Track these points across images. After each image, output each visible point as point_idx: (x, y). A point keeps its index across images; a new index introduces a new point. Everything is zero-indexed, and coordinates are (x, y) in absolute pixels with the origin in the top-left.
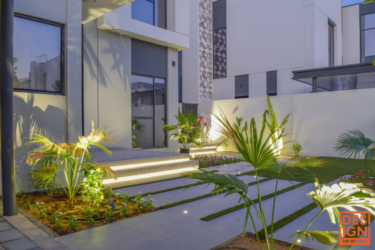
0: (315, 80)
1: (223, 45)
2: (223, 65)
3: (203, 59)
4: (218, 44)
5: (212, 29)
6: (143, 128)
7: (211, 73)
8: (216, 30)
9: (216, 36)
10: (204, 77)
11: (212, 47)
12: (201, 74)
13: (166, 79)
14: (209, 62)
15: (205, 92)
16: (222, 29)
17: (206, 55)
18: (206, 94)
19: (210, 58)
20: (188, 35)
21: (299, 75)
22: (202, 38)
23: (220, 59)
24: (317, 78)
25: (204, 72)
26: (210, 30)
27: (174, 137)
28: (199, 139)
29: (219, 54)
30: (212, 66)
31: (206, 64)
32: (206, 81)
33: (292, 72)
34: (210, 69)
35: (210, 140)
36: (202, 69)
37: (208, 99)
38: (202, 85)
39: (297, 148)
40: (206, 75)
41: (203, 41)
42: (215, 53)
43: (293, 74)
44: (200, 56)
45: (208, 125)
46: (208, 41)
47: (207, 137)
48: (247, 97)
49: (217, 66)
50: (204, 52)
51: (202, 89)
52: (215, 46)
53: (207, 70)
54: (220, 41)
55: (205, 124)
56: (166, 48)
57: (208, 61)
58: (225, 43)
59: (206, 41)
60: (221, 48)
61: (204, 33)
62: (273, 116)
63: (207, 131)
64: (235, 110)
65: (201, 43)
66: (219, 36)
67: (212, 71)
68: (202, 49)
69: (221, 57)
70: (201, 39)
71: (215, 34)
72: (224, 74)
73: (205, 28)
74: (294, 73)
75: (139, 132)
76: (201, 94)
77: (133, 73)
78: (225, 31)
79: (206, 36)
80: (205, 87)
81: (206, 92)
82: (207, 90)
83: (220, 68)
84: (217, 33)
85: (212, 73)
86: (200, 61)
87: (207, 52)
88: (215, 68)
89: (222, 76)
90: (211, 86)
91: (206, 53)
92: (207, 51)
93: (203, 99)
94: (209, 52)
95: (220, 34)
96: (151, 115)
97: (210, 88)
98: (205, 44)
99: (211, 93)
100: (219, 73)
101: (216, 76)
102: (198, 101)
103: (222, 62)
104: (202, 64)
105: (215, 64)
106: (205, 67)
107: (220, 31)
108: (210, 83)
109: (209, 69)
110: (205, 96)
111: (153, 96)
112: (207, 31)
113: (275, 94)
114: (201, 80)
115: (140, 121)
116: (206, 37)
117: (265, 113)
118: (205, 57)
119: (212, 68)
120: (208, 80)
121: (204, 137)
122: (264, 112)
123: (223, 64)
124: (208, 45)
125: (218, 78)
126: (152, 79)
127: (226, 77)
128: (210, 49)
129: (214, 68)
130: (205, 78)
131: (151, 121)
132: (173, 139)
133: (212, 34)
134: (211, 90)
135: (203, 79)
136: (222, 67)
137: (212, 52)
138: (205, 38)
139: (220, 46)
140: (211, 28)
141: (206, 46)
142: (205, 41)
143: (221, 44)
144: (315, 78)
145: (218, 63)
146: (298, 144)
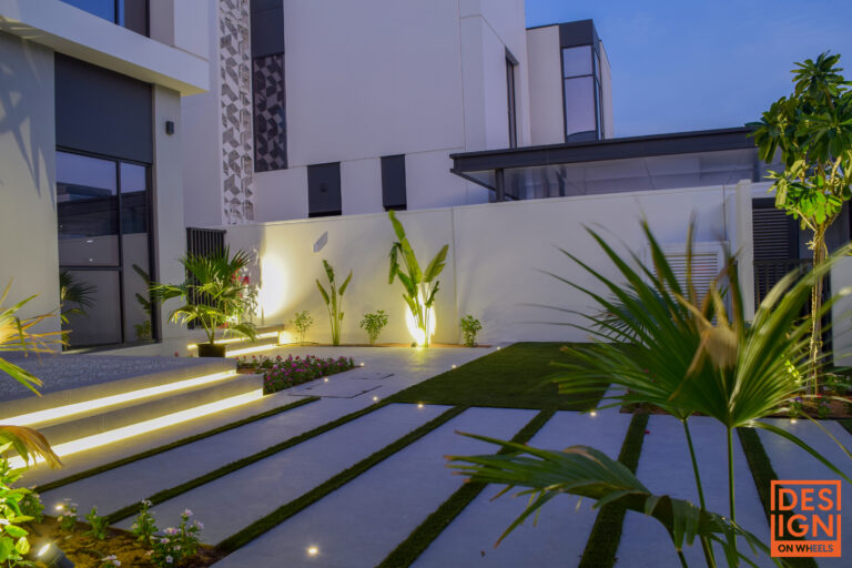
0: (500, 174)
1: (275, 95)
2: (277, 141)
3: (230, 125)
4: (264, 92)
5: (249, 56)
6: (89, 296)
7: (249, 158)
8: (258, 59)
9: (259, 72)
10: (233, 165)
11: (249, 98)
12: (226, 159)
13: (149, 167)
14: (244, 132)
15: (236, 201)
16: (272, 56)
17: (236, 115)
18: (240, 208)
19: (246, 123)
20: (207, 57)
21: (464, 163)
22: (227, 76)
23: (269, 127)
24: (506, 171)
25: (234, 155)
26: (245, 58)
27: (182, 315)
28: (233, 317)
29: (267, 115)
30: (250, 142)
31: (237, 136)
32: (239, 176)
33: (451, 156)
34: (248, 147)
35: (259, 315)
36: (229, 148)
37: (244, 218)
38: (229, 185)
39: (471, 326)
40: (238, 162)
41: (229, 81)
42: (258, 112)
43: (452, 161)
44: (224, 117)
45: (254, 280)
46: (240, 81)
47: (251, 310)
48: (339, 213)
49: (264, 143)
50: (232, 108)
51: (229, 195)
52: (257, 96)
53: (241, 151)
54: (268, 84)
55: (246, 279)
56: (149, 88)
57: (242, 129)
58: (279, 89)
59: (237, 83)
60: (272, 101)
61: (231, 62)
62: (410, 256)
63: (251, 295)
64: (320, 244)
65: (225, 87)
66: (266, 72)
67: (251, 153)
68: (228, 101)
69: (272, 122)
70: (224, 76)
71: (257, 68)
72: (279, 161)
73: (232, 51)
74: (455, 157)
75: (77, 305)
76: (228, 207)
77: (61, 148)
78: (279, 62)
79: (236, 69)
80: (236, 191)
81: (239, 203)
82: (242, 197)
83: (271, 147)
84: (261, 65)
85: (252, 157)
86: (222, 129)
87: (239, 109)
88: (259, 145)
89: (275, 167)
90: (251, 187)
91: (236, 110)
92: (239, 104)
93: (233, 219)
94: (245, 107)
95: (269, 67)
96: (112, 260)
97: (249, 193)
98: (235, 89)
99: (250, 204)
100: (268, 158)
101: (261, 166)
102: (220, 222)
103: (273, 132)
104: (228, 136)
105: (258, 137)
106: (234, 144)
107: (268, 61)
108: (248, 181)
109: (245, 148)
110: (238, 212)
111: (118, 209)
112: (238, 59)
113: (403, 207)
114: (227, 173)
115: (79, 277)
116: (237, 72)
117: (394, 248)
118: (234, 121)
119: (252, 146)
120: (243, 175)
121: (245, 309)
122: (393, 245)
123: (277, 139)
124: (241, 93)
125: (267, 170)
126: (113, 164)
127: (285, 167)
128: (246, 102)
129: (255, 147)
130: (237, 169)
131: (112, 276)
132: (179, 321)
133: (249, 66)
134: (251, 199)
135: (231, 172)
136: (275, 144)
137: (250, 108)
138: (233, 75)
139: (268, 95)
140: (248, 52)
141: (238, 95)
142: (234, 84)
143: (271, 91)
144: (502, 170)
145: (265, 136)
146: (470, 317)
